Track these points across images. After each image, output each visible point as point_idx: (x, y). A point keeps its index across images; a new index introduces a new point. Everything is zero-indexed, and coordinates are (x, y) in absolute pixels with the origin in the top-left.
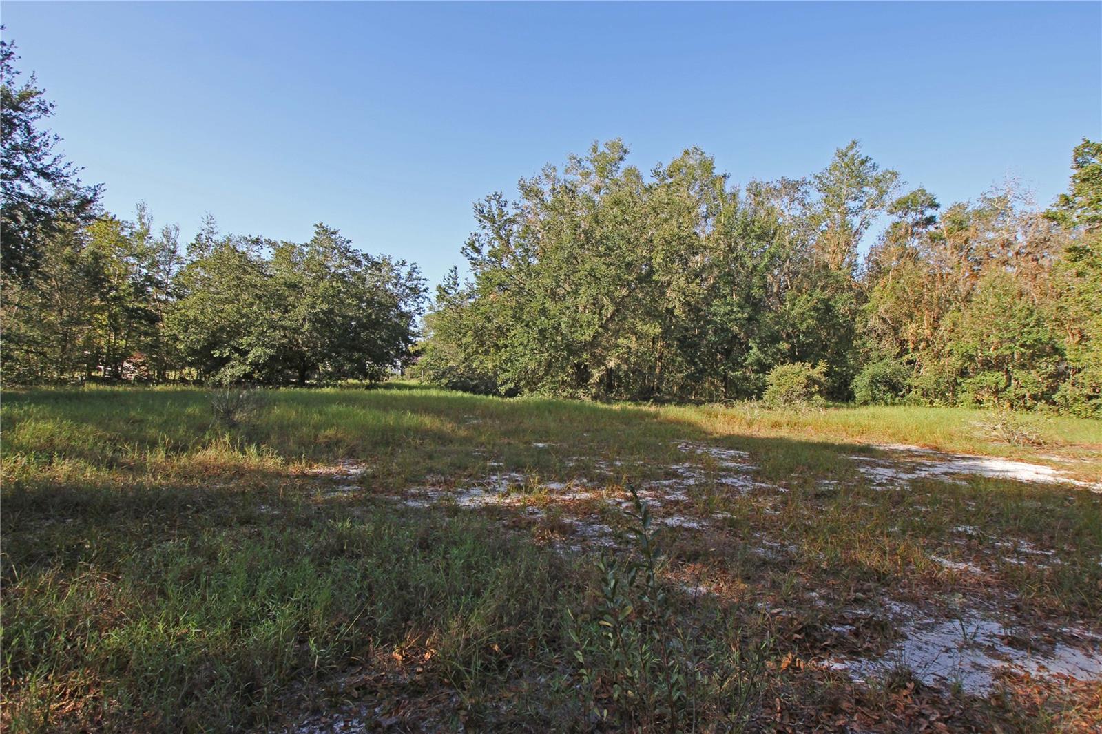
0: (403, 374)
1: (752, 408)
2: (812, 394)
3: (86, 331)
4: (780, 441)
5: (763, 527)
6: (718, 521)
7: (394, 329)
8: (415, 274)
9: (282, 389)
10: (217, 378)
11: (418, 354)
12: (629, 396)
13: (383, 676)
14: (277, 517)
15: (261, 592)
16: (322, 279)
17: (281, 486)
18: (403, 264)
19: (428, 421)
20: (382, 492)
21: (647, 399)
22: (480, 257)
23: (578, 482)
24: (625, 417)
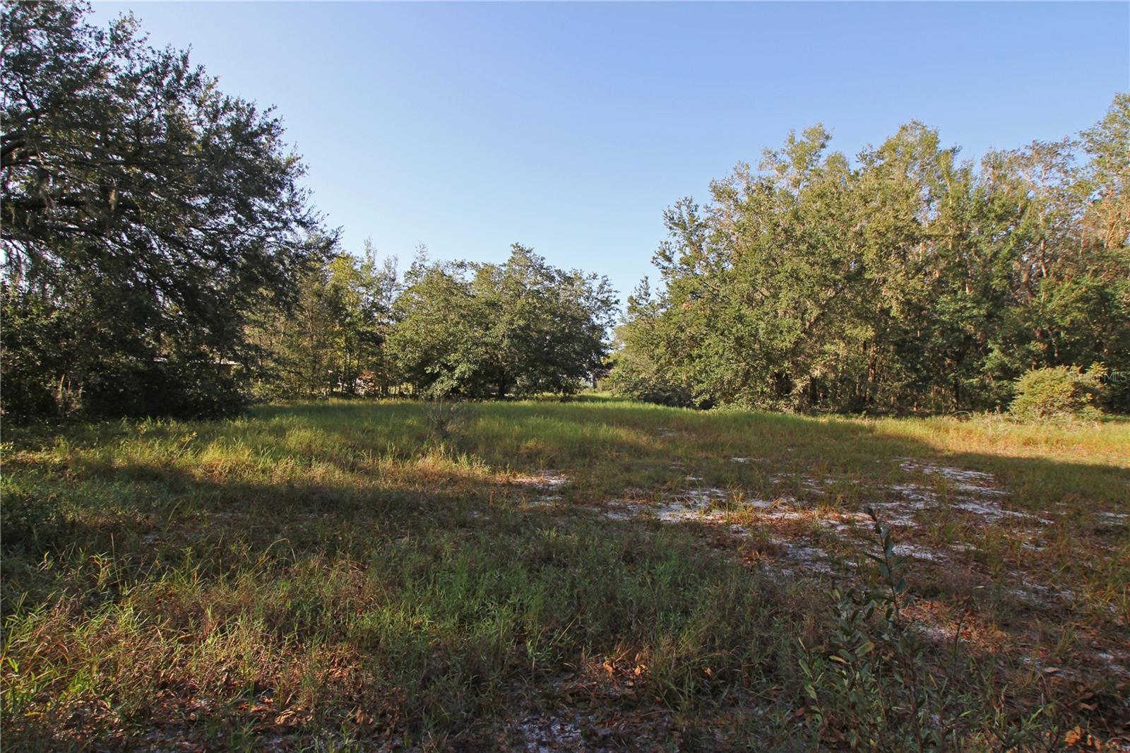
0: (595, 386)
1: (995, 421)
2: (1083, 405)
3: (329, 353)
4: (1037, 462)
5: (1022, 565)
6: (959, 553)
7: (586, 344)
8: (606, 287)
9: (485, 402)
10: (429, 392)
11: (610, 366)
12: (837, 408)
13: (594, 685)
14: (490, 523)
15: (481, 592)
16: (519, 296)
17: (490, 494)
18: (595, 277)
19: (623, 434)
20: (583, 503)
21: (859, 411)
22: (671, 266)
23: (785, 501)
24: (836, 432)
